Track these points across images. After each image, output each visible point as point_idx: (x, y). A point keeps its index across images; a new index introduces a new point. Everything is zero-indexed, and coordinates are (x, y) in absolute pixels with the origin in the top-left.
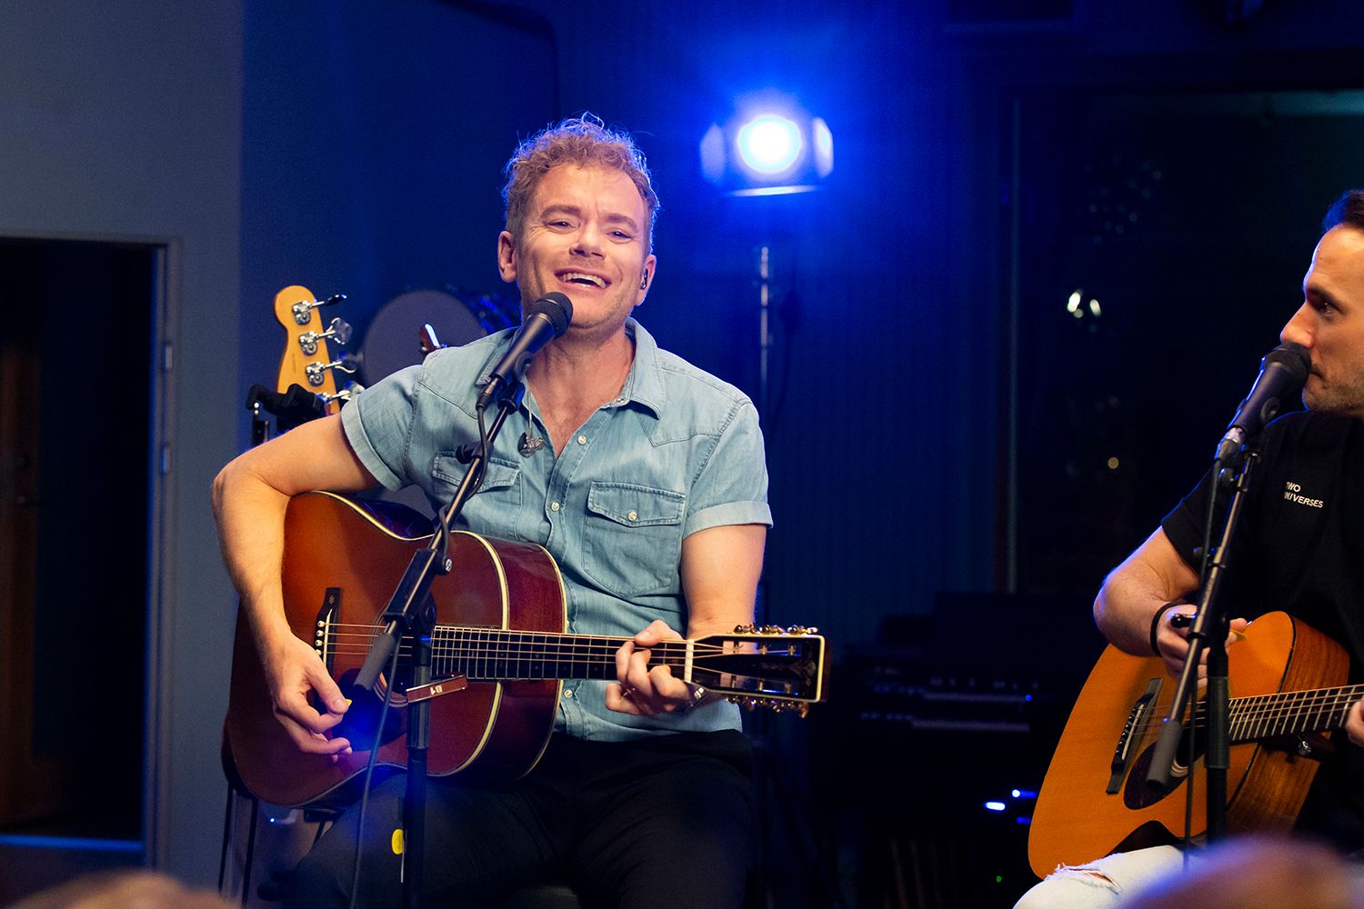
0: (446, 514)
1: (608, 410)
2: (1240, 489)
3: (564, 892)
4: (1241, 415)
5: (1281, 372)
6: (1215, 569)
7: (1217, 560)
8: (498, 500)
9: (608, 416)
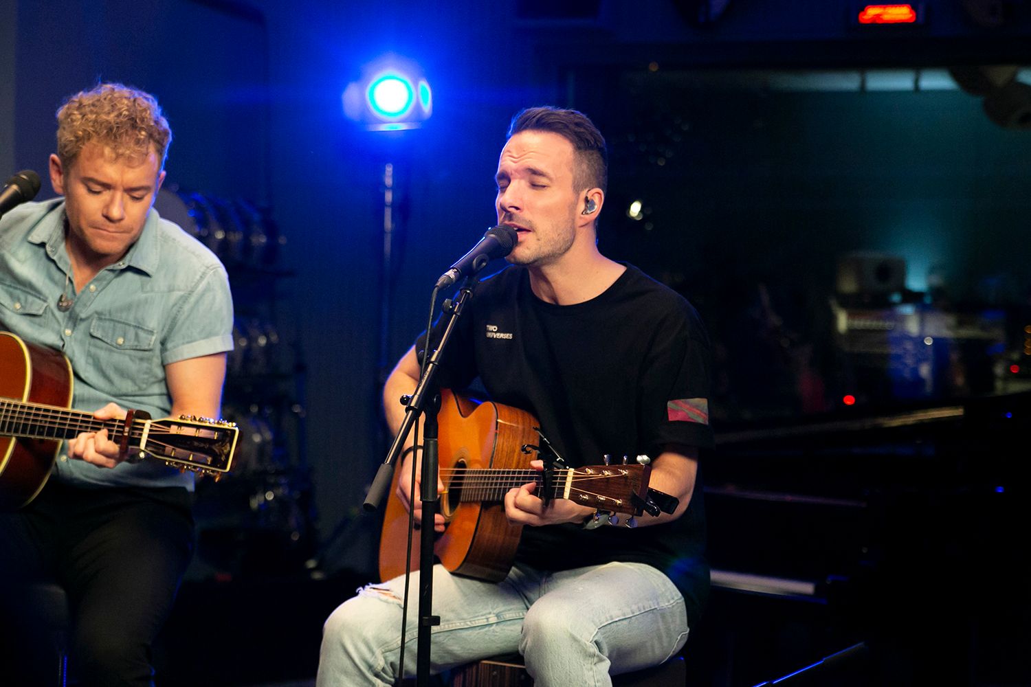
1: (111, 270)
2: (455, 313)
5: (493, 241)
6: (431, 365)
7: (433, 359)
9: (112, 275)
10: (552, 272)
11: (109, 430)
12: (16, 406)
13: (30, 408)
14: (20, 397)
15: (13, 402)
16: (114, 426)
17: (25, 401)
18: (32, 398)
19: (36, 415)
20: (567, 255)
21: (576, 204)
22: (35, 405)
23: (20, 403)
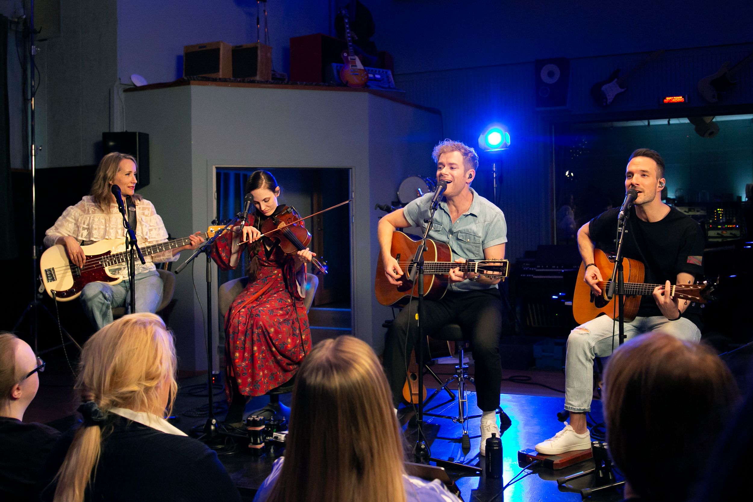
0: (425, 236)
1: (464, 215)
3: (457, 326)
4: (622, 208)
5: (631, 196)
8: (438, 233)
9: (464, 217)
10: (646, 208)
11: (460, 268)
12: (433, 263)
13: (438, 264)
14: (435, 261)
15: (432, 262)
16: (461, 266)
17: (436, 261)
18: (438, 260)
19: (440, 266)
20: (653, 202)
21: (656, 184)
22: (439, 262)
23: (434, 262)
